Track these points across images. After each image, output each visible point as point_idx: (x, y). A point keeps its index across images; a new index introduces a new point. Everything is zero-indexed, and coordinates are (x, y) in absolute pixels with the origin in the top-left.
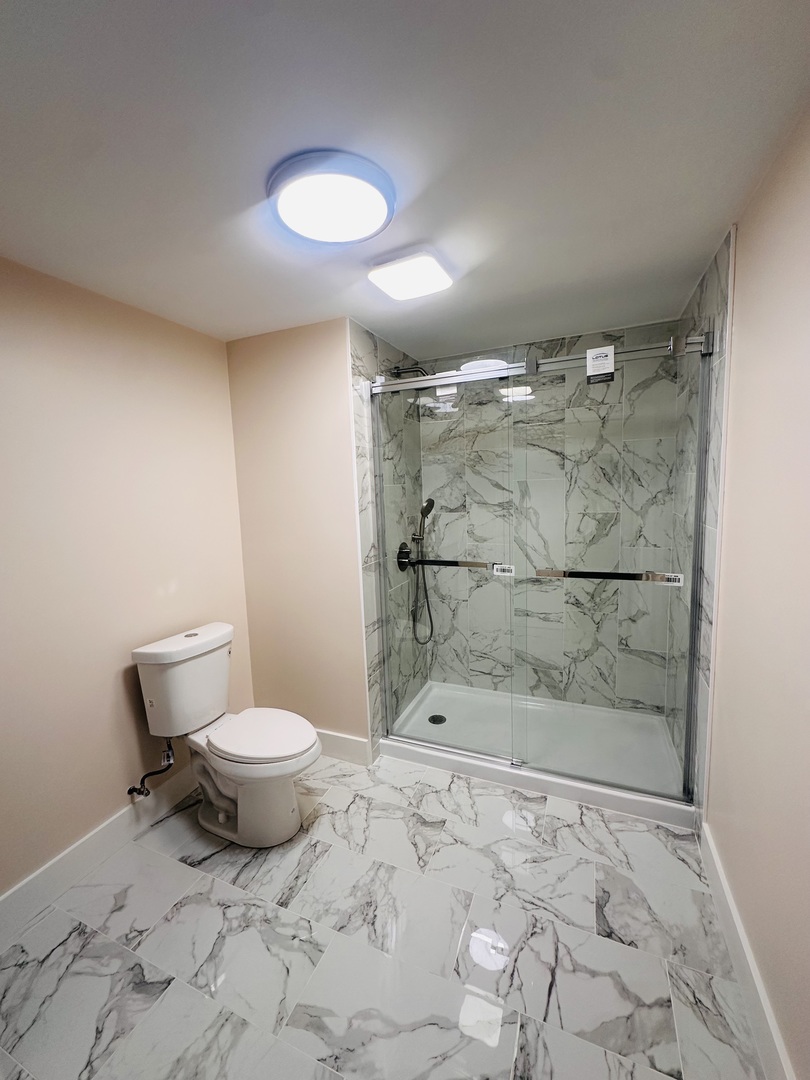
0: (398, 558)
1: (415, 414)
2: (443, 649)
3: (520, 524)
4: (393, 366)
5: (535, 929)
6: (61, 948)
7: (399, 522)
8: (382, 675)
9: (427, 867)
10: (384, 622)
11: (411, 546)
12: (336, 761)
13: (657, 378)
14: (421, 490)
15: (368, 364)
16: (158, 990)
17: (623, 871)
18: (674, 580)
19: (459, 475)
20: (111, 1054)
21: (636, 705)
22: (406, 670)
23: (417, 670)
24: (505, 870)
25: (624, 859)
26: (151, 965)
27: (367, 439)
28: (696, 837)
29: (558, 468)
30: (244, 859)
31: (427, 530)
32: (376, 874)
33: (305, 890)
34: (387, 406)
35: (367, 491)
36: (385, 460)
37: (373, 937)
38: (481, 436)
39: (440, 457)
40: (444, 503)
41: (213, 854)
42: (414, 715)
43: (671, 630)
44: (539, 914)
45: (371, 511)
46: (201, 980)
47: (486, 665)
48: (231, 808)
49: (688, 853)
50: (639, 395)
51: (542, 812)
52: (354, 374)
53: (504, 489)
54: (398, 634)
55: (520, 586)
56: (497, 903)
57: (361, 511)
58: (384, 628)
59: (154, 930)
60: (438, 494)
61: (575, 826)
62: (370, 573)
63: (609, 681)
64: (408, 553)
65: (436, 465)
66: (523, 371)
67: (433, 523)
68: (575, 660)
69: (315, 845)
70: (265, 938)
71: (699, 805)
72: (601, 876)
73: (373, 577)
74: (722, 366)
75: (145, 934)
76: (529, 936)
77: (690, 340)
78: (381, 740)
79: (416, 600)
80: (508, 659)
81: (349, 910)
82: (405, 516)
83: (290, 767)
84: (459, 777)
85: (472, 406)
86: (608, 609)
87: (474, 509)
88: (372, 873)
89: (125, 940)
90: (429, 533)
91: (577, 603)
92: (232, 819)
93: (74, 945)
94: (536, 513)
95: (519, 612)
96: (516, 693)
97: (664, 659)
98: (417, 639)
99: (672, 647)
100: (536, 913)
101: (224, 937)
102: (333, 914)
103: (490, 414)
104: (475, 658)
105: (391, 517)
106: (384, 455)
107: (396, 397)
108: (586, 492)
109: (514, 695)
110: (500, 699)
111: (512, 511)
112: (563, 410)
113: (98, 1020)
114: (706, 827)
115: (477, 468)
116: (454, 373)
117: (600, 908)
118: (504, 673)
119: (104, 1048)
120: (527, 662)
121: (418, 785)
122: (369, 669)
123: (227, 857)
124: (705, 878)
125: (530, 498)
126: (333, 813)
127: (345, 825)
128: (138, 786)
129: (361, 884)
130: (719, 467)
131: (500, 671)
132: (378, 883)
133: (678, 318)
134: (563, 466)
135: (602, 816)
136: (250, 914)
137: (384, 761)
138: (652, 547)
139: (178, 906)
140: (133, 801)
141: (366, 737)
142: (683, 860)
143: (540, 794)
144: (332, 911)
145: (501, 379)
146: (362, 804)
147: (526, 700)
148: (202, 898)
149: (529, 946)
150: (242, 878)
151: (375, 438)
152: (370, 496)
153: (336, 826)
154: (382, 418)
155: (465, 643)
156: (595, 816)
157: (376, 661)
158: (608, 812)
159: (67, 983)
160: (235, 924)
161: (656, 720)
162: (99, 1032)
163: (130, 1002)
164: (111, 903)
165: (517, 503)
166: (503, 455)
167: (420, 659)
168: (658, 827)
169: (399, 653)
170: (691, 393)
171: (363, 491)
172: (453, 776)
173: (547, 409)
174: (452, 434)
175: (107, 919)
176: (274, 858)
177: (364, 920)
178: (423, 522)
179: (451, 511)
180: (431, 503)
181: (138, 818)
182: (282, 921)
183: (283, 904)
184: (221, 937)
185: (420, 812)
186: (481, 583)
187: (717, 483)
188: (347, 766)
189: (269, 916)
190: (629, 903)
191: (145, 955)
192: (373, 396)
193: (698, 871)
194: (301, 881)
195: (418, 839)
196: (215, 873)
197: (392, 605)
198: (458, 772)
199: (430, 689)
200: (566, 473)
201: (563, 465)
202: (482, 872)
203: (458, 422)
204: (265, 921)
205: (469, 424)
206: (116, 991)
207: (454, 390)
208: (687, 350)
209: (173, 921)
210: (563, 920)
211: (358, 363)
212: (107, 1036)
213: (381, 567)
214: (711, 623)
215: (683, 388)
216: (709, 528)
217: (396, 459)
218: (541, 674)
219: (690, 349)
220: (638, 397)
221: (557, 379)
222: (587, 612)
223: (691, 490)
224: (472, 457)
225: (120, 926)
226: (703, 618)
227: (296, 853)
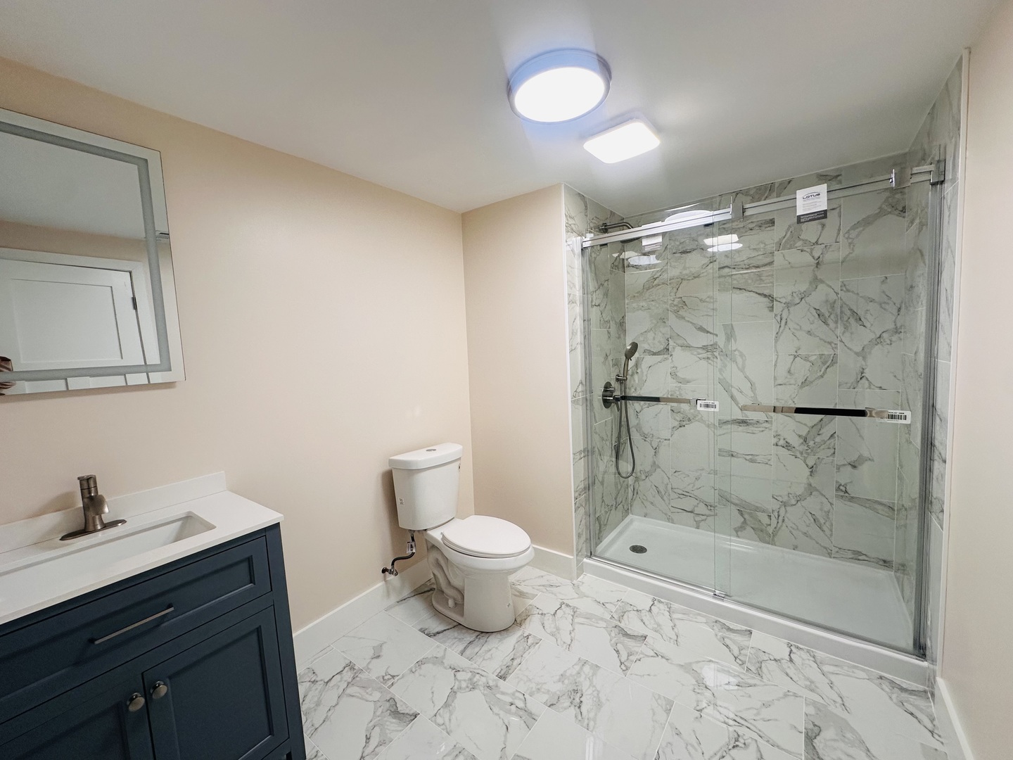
0: (603, 396)
1: (621, 266)
2: (644, 486)
3: (725, 366)
4: (601, 223)
5: (737, 743)
6: (338, 677)
7: (604, 363)
8: (587, 500)
9: (629, 672)
10: (589, 453)
11: (614, 384)
12: (543, 573)
13: (881, 213)
14: (625, 335)
15: (579, 223)
16: (407, 720)
17: (838, 711)
18: (899, 417)
19: (663, 320)
20: (377, 755)
21: (857, 556)
22: (609, 501)
23: (619, 500)
24: (706, 687)
25: (839, 700)
26: (401, 701)
27: (577, 287)
28: (929, 693)
29: (766, 310)
30: (469, 637)
31: (630, 372)
32: (581, 669)
33: (520, 670)
34: (595, 258)
35: (576, 334)
36: (592, 306)
37: (580, 717)
38: (685, 283)
39: (644, 304)
40: (646, 347)
41: (445, 630)
42: (617, 542)
43: (900, 478)
44: (741, 731)
45: (579, 351)
46: (440, 720)
47: (688, 503)
48: (459, 597)
49: (917, 707)
50: (860, 232)
51: (746, 643)
52: (567, 232)
53: (708, 332)
54: (602, 468)
55: (725, 427)
56: (697, 714)
57: (571, 351)
58: (590, 457)
59: (403, 677)
60: (641, 339)
61: (782, 661)
62: (577, 406)
63: (825, 528)
64: (612, 392)
65: (640, 311)
66: (728, 217)
67: (637, 365)
68: (785, 504)
69: (528, 637)
70: (488, 700)
71: (933, 661)
72: (811, 710)
73: (580, 410)
74: (955, 193)
75: (396, 678)
76: (730, 747)
77: (915, 170)
78: (585, 560)
79: (619, 437)
80: (710, 497)
81: (558, 693)
82: (610, 358)
83: (509, 563)
84: (660, 602)
85: (676, 255)
86: (822, 454)
87: (678, 353)
88: (577, 668)
89: (382, 680)
90: (632, 375)
91: (788, 446)
92: (459, 606)
93: (348, 675)
94: (742, 355)
95: (721, 452)
96: (718, 533)
97: (893, 510)
98: (619, 474)
99: (901, 496)
100: (737, 729)
101: (455, 692)
102: (544, 693)
103: (694, 262)
104: (676, 496)
105: (597, 359)
106: (592, 301)
107: (604, 249)
108: (797, 333)
109: (716, 534)
110: (704, 537)
111: (716, 354)
112: (772, 253)
113: (367, 730)
114: (941, 682)
115: (680, 313)
116: (659, 223)
117: (810, 739)
118: (708, 512)
119: (372, 750)
120: (732, 503)
121: (619, 603)
122: (575, 492)
123: (456, 634)
124: (940, 736)
125: (735, 341)
126: (542, 614)
127: (553, 626)
128: (389, 567)
129: (568, 674)
130: (952, 296)
131: (702, 509)
132: (583, 676)
133: (907, 150)
134: (771, 309)
135: (814, 657)
136: (475, 680)
137: (587, 579)
138: (878, 390)
139: (420, 663)
140: (385, 579)
141: (573, 555)
142: (912, 714)
143: (744, 628)
144: (543, 690)
145: (707, 225)
146: (569, 611)
147: (730, 541)
148: (438, 661)
149: (730, 756)
150: (468, 652)
151: (585, 287)
152: (579, 338)
153: (545, 625)
154: (590, 267)
155: (666, 480)
156: (806, 656)
157: (582, 486)
158: (820, 654)
159: (344, 699)
160: (464, 685)
161: (882, 574)
162: (368, 739)
163: (387, 723)
164: (371, 653)
165: (722, 346)
166: (708, 300)
167: (622, 492)
168: (881, 678)
169: (602, 483)
170: (922, 225)
171: (573, 333)
172: (654, 600)
173: (755, 254)
174: (656, 282)
175: (369, 663)
176: (493, 641)
177: (571, 703)
178: (626, 365)
179: (654, 354)
180: (635, 347)
181: (388, 594)
182: (501, 690)
183: (503, 677)
184: (453, 692)
185: (622, 625)
186: (684, 423)
187: (950, 315)
188: (554, 579)
189: (491, 684)
190: (844, 741)
191: (396, 692)
192: (583, 249)
193: (930, 726)
194: (516, 662)
195: (620, 647)
196: (447, 644)
197: (596, 437)
198: (658, 596)
199: (632, 521)
200: (776, 315)
201: (772, 307)
202: (683, 685)
203: (663, 271)
204: (488, 687)
205: (674, 272)
206: (378, 713)
207: (659, 239)
208: (912, 181)
209: (417, 673)
210: (768, 741)
211: (571, 222)
212: (373, 742)
213: (588, 402)
214: (945, 461)
215: (912, 222)
216: (941, 362)
217: (603, 305)
218: (746, 516)
219: (916, 179)
220: (858, 236)
221: (765, 223)
222: (799, 455)
223: (921, 328)
224: (675, 303)
225: (378, 669)
226: (936, 457)
227: (511, 641)
